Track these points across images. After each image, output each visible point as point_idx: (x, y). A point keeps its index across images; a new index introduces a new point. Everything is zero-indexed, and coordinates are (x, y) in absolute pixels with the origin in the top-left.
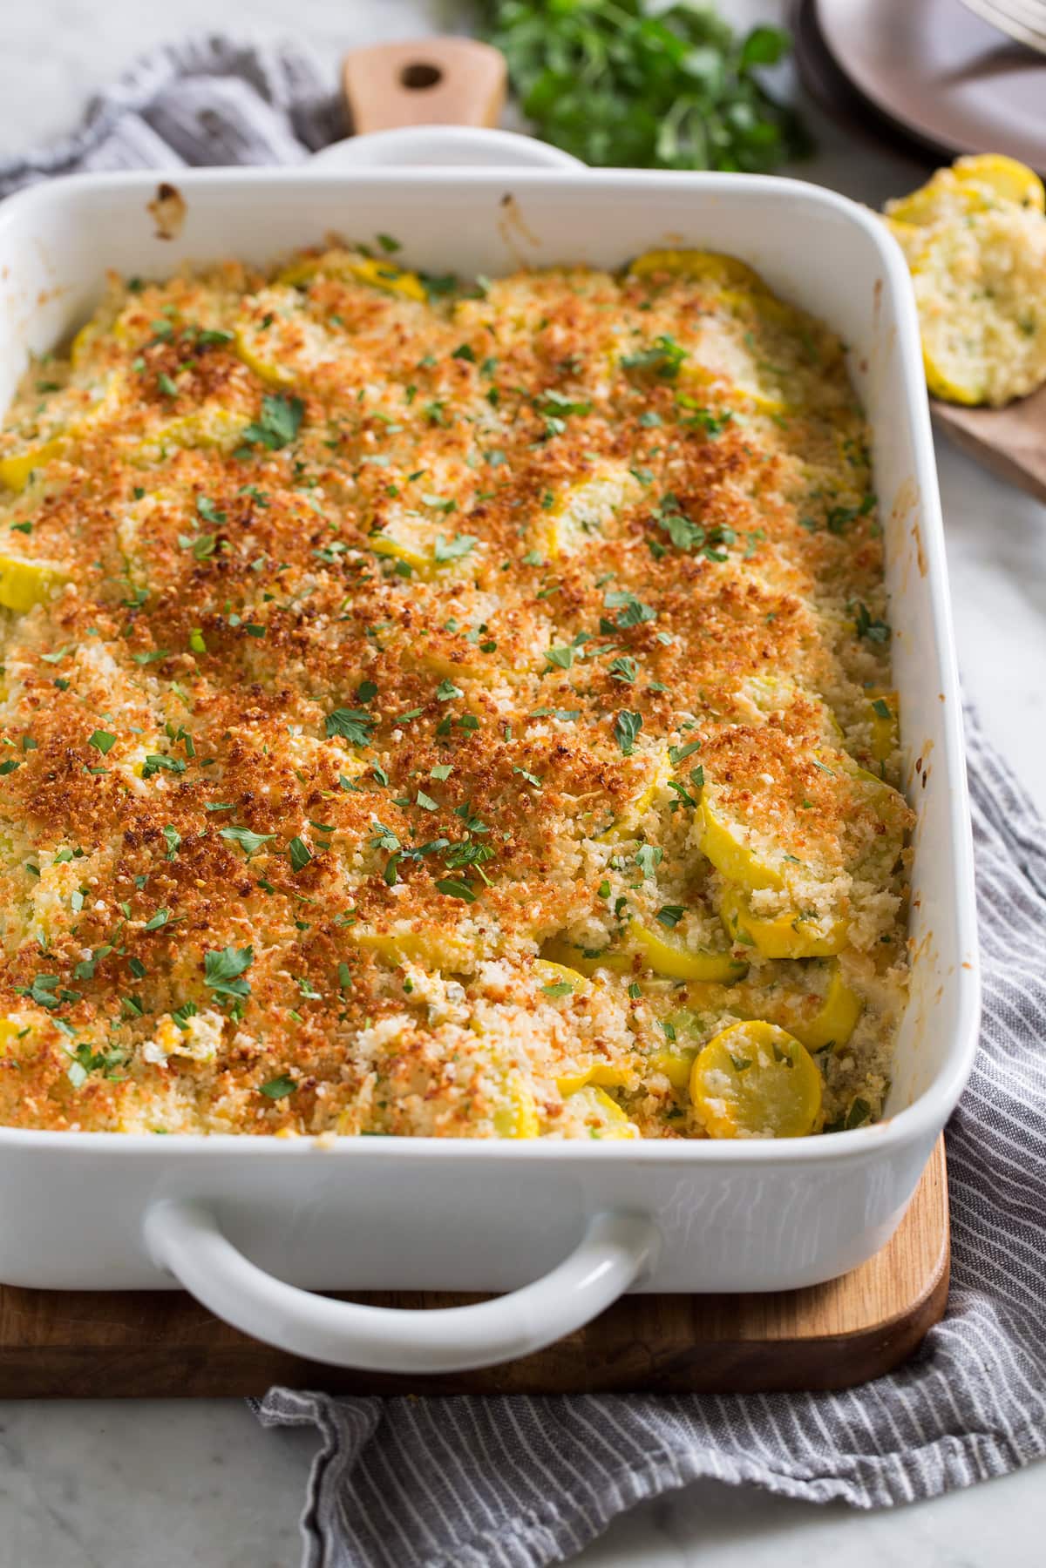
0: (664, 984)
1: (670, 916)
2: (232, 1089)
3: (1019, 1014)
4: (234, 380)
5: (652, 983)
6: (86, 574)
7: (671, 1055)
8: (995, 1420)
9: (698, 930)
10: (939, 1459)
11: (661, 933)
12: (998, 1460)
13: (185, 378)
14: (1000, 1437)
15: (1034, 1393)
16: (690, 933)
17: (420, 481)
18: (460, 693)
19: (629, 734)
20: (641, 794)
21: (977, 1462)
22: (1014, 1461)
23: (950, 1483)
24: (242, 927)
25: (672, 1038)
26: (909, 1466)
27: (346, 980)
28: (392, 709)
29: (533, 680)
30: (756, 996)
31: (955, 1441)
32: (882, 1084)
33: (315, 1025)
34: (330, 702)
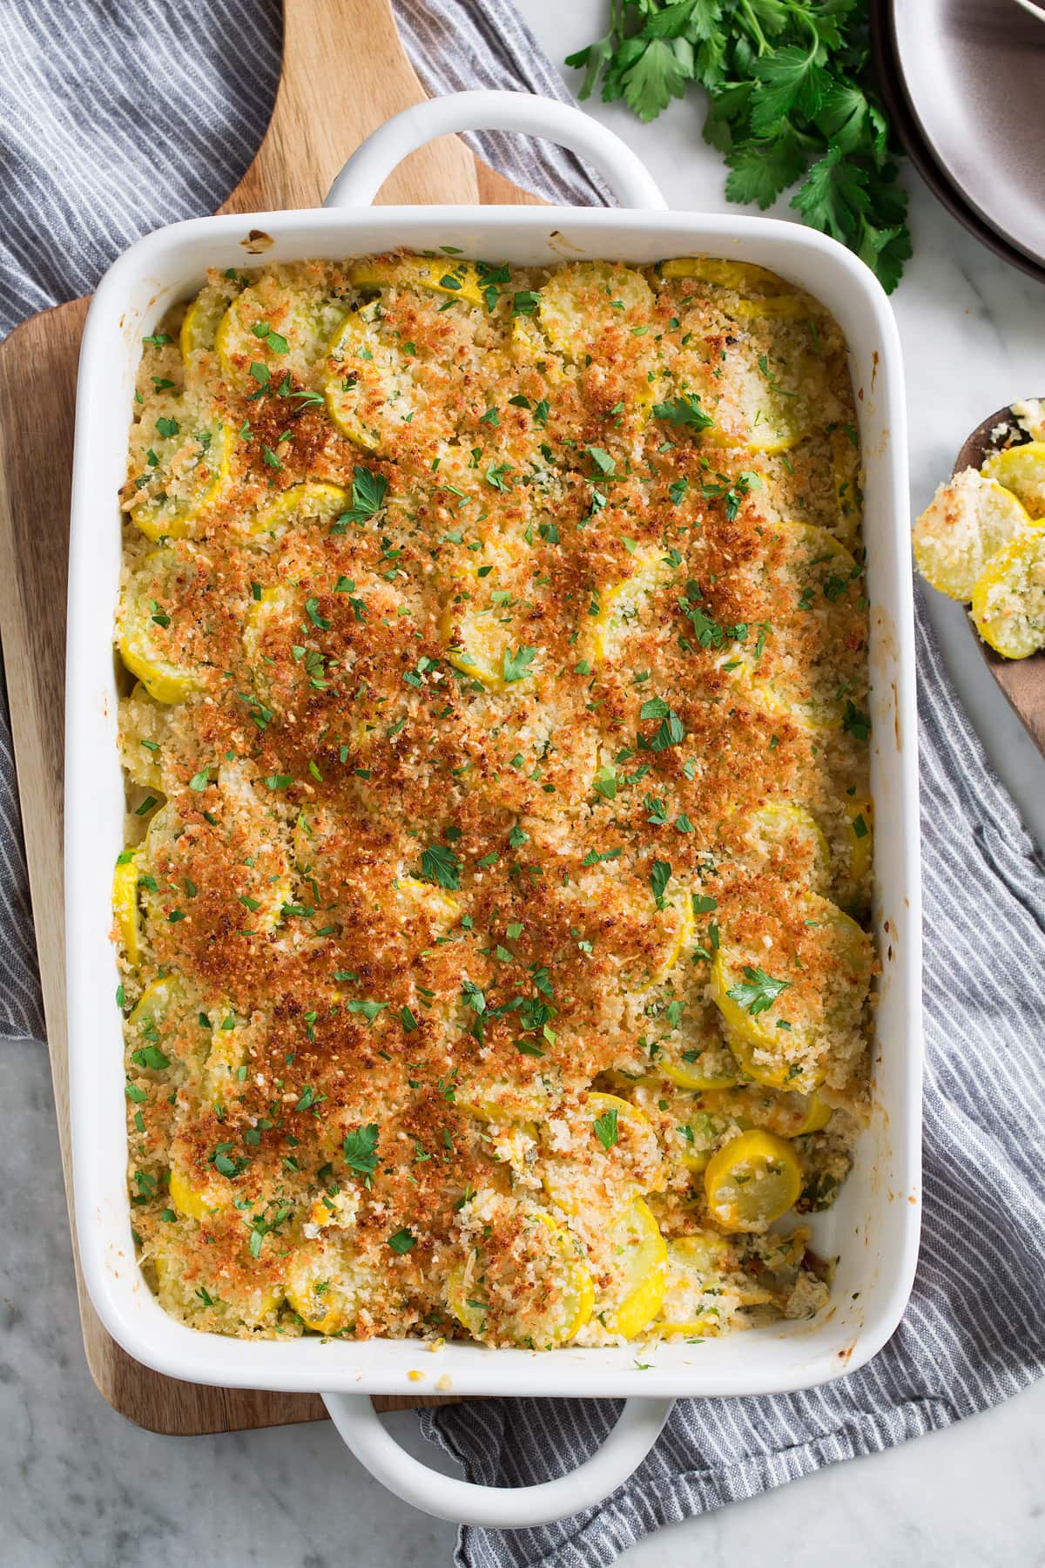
0: (686, 1096)
1: (691, 1056)
2: (369, 1247)
3: (968, 994)
4: (327, 451)
5: (677, 1096)
6: (219, 686)
7: (691, 1157)
8: (942, 1393)
9: (712, 1063)
10: (903, 1420)
11: (684, 1068)
12: (944, 1416)
13: (285, 448)
14: (947, 1403)
15: (973, 1371)
16: (706, 1066)
17: (489, 578)
18: (527, 836)
19: (661, 882)
20: (669, 954)
21: (931, 1422)
22: (955, 1417)
23: (910, 1434)
24: (369, 1095)
25: (691, 1139)
26: (881, 1426)
27: (449, 1142)
28: (474, 850)
29: (584, 809)
30: (754, 1111)
31: (913, 1406)
32: (846, 1167)
33: (427, 1186)
34: (424, 836)
